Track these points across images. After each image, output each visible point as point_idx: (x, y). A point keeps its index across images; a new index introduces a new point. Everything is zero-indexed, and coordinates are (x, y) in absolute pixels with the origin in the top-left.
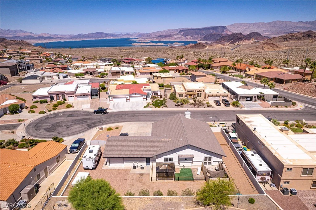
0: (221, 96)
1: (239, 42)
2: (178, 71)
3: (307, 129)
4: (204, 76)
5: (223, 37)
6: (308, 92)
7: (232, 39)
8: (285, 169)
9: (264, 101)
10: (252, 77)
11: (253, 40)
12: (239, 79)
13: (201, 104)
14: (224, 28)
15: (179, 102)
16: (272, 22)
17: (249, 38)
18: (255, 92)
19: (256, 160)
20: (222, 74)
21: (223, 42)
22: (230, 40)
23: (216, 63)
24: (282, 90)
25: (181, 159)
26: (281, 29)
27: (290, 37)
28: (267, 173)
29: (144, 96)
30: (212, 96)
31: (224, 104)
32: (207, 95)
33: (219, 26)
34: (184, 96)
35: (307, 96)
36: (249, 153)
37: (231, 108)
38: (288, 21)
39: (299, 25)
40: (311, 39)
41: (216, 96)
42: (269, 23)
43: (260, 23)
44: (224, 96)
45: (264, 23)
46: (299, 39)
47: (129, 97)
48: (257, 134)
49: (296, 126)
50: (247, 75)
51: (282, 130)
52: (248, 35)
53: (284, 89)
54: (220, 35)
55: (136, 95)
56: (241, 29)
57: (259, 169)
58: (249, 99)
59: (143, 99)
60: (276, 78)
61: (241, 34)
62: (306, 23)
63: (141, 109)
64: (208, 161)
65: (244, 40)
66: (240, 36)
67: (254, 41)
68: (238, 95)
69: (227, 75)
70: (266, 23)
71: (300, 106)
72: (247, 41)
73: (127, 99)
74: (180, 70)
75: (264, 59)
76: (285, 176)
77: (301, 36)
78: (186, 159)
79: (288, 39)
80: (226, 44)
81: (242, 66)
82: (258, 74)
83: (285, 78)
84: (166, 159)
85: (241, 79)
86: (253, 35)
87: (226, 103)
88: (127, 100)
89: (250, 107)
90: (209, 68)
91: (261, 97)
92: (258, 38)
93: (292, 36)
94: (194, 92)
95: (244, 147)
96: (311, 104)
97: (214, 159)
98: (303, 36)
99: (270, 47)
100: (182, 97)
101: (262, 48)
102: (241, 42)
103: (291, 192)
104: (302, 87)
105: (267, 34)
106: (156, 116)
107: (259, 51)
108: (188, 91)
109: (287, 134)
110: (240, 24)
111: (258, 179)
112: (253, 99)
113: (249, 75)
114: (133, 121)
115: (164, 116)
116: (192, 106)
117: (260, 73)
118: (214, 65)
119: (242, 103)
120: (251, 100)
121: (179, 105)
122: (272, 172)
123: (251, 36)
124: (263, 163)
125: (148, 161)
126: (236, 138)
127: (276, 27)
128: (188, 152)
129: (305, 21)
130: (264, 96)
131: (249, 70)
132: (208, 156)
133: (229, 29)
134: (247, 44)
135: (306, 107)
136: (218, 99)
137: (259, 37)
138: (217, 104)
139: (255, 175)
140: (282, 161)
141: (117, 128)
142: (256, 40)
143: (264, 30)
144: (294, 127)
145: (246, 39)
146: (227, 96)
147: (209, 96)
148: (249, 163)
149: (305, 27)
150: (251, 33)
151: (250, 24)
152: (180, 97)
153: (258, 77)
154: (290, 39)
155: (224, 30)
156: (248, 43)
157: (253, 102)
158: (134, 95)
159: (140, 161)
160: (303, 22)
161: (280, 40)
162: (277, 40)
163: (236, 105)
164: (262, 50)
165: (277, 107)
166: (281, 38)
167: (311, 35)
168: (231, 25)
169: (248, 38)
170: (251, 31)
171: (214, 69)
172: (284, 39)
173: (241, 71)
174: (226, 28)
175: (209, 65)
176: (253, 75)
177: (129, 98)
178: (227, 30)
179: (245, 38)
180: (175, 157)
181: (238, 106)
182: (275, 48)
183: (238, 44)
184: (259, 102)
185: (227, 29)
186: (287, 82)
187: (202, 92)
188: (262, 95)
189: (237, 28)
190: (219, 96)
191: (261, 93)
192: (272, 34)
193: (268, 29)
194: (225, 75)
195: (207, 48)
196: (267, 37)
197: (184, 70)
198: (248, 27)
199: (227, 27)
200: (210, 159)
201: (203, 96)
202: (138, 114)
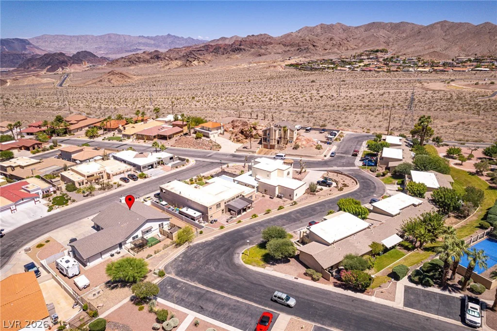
0: (125, 172)
1: (63, 69)
2: (23, 148)
3: (208, 181)
4: (82, 150)
5: (29, 60)
6: (191, 146)
7: (48, 64)
8: (209, 209)
9: (164, 165)
10: (132, 137)
11: (85, 65)
12: (118, 142)
13: (109, 187)
14: (24, 42)
15: (85, 191)
16: (105, 35)
17: (77, 60)
18: (152, 158)
19: (191, 212)
20: (92, 140)
21: (32, 68)
22: (46, 66)
23: (72, 124)
24: (170, 147)
25: (144, 233)
26: (120, 46)
27: (137, 60)
28: (200, 216)
29: (35, 199)
30: (117, 174)
31: (132, 179)
32: (111, 175)
33: (13, 39)
34: (84, 183)
35: (192, 149)
36: (184, 210)
37: (140, 181)
38: (125, 34)
39: (140, 41)
40: (160, 61)
41: (120, 173)
42: (101, 37)
43: (87, 36)
44: (128, 171)
45: (93, 36)
46: (148, 61)
47: (14, 206)
48: (182, 195)
49: (199, 180)
50: (124, 135)
51: (196, 187)
52: (74, 55)
53: (171, 146)
54: (22, 56)
55: (24, 201)
56: (58, 45)
57: (195, 216)
58: (150, 167)
59: (35, 202)
60: (158, 135)
61: (61, 54)
62: (148, 38)
63: (46, 214)
64: (161, 226)
65: (71, 65)
66: (62, 59)
67: (88, 65)
68: (140, 166)
69: (100, 139)
70: (96, 37)
71: (192, 162)
72: (76, 66)
73: (12, 209)
74: (28, 146)
75: (120, 99)
76: (210, 213)
77: (148, 57)
78: (147, 232)
79: (135, 62)
80: (41, 72)
81: (112, 124)
82: (139, 133)
83: (167, 134)
84: (134, 238)
85: (121, 142)
86: (84, 56)
87: (134, 178)
88: (13, 212)
89: (156, 175)
90: (65, 133)
91: (161, 163)
92: (93, 60)
93: (139, 58)
94: (95, 175)
95: (176, 208)
96: (198, 157)
97: (165, 223)
98: (151, 58)
99: (118, 79)
100: (83, 184)
101: (109, 81)
102: (67, 68)
103: (215, 221)
104: (185, 142)
105: (104, 53)
106: (74, 214)
107: (107, 85)
108: (88, 177)
109: (199, 188)
110: (54, 36)
111: (197, 222)
112: (155, 165)
113: (127, 135)
114: (56, 229)
115: (83, 211)
116: (102, 191)
117: (140, 132)
118: (72, 127)
119: (146, 172)
120: (152, 167)
121: (88, 195)
122: (203, 215)
123: (81, 58)
124: (195, 212)
125: (120, 245)
126: (166, 204)
127: (112, 42)
128: (147, 226)
129: (146, 36)
130: (162, 161)
131: (124, 128)
132: (160, 223)
133: (35, 45)
134: (78, 71)
135: (196, 161)
136: (122, 176)
137: (92, 58)
138: (125, 181)
139: (194, 220)
140: (205, 205)
141: (48, 241)
142: (91, 65)
143: (96, 46)
144: (198, 181)
145: (73, 63)
146: (131, 170)
147: (113, 175)
148: (187, 216)
149: (149, 44)
150: (78, 52)
151: (71, 36)
152: (80, 185)
153: (140, 137)
154: (137, 61)
155: (25, 46)
156: (80, 70)
157: (155, 169)
158: (22, 202)
159: (114, 249)
160: (144, 37)
161: (125, 63)
162: (121, 63)
163: (143, 176)
164: (110, 84)
165: (177, 167)
166: (125, 60)
167: (159, 56)
168: (37, 38)
169: (76, 62)
170: (76, 49)
171: (75, 133)
172: (130, 62)
173: (113, 130)
174: (29, 44)
175: (66, 129)
176: (132, 135)
177: (14, 208)
178: (32, 46)
179: (72, 61)
180: (139, 233)
181: (145, 177)
182: (126, 80)
183: (64, 71)
184: (160, 167)
185: (31, 44)
186: (170, 137)
187: (104, 173)
188: (160, 160)
189: (51, 42)
190: (123, 173)
191: (159, 158)
192: (110, 53)
193: (102, 46)
194: (96, 139)
195: (8, 84)
196: (105, 58)
197: (34, 145)
198: (69, 42)
199: (31, 42)
200: (162, 224)
201: (105, 177)
202: (51, 221)
